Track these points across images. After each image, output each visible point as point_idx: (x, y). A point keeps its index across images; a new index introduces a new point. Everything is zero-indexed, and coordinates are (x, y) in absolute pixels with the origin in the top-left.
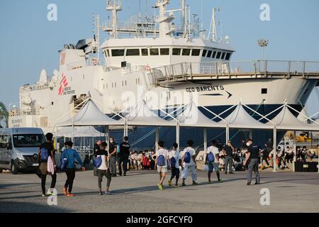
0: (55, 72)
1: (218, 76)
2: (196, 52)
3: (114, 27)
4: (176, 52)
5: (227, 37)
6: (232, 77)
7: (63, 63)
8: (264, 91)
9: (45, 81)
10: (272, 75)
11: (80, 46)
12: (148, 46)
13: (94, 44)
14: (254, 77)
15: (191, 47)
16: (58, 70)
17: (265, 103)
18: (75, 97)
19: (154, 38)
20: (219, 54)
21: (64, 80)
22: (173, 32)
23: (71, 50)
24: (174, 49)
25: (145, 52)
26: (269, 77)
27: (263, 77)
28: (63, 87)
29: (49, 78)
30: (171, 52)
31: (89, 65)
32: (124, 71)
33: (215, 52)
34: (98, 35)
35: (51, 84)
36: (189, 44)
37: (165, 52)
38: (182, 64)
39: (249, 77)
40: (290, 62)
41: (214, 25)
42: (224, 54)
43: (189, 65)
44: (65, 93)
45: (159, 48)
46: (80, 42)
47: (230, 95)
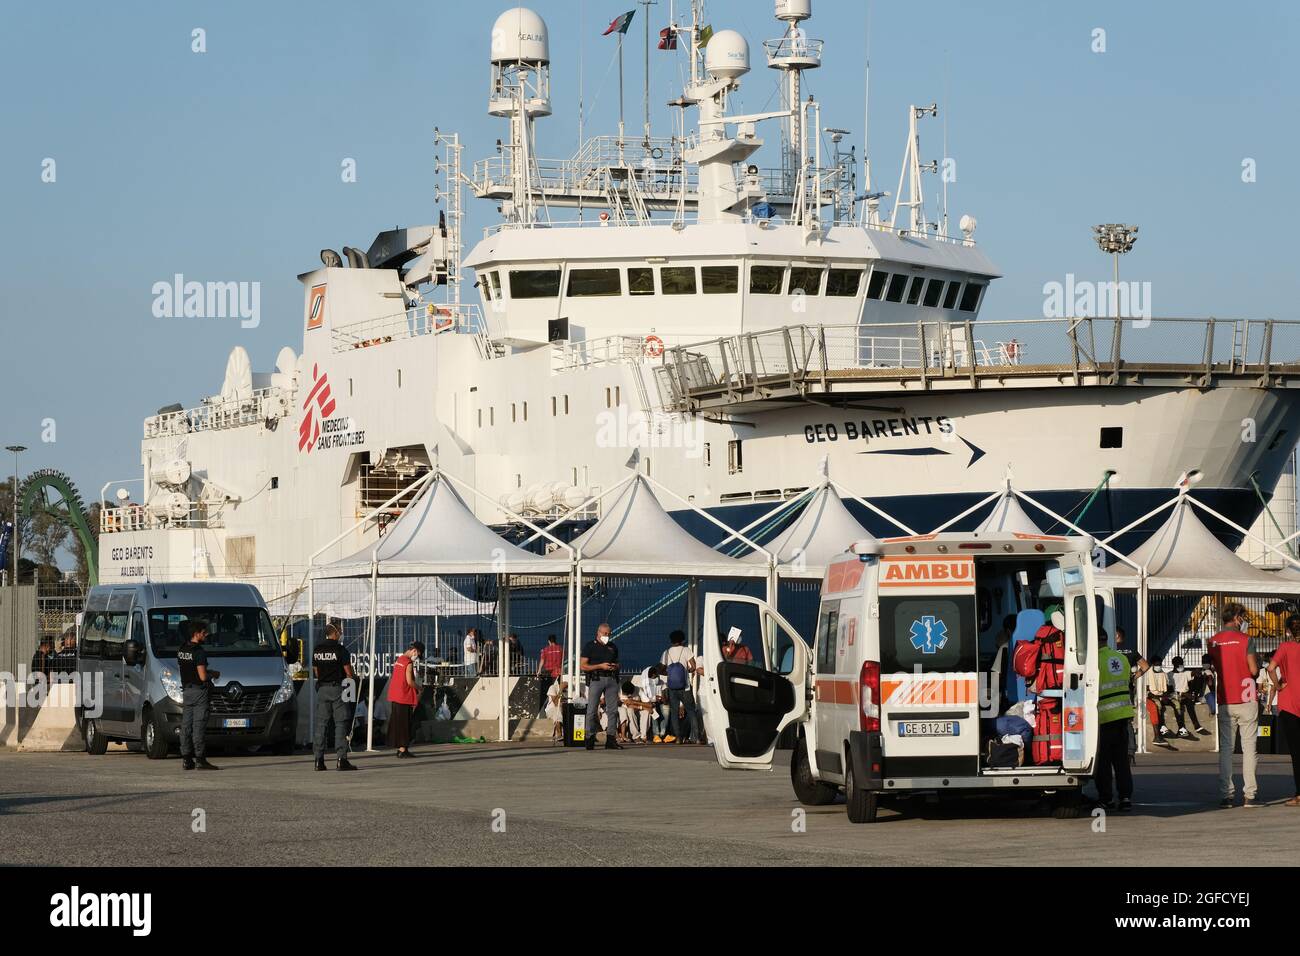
0: (286, 357)
1: (929, 380)
2: (843, 283)
3: (520, 179)
4: (766, 280)
5: (965, 222)
6: (986, 384)
7: (316, 323)
8: (1111, 438)
9: (246, 395)
10: (1142, 376)
11: (384, 255)
12: (655, 259)
13: (438, 249)
14: (1070, 382)
15: (824, 260)
16: (298, 351)
17: (1115, 483)
18: (364, 457)
19: (678, 226)
20: (935, 287)
21: (322, 392)
22: (754, 201)
23: (349, 273)
24: (755, 271)
25: (641, 281)
26: (1130, 382)
27: (1107, 382)
28: (318, 417)
29: (260, 382)
30: (744, 279)
31: (421, 332)
32: (557, 356)
33: (918, 282)
34: (455, 211)
35: (269, 407)
36: (817, 249)
37: (720, 280)
38: (786, 331)
39: (1053, 382)
40: (1211, 324)
41: (915, 172)
42: (954, 287)
43: (816, 333)
44: (325, 444)
45: (698, 266)
46: (384, 238)
47: (978, 454)
